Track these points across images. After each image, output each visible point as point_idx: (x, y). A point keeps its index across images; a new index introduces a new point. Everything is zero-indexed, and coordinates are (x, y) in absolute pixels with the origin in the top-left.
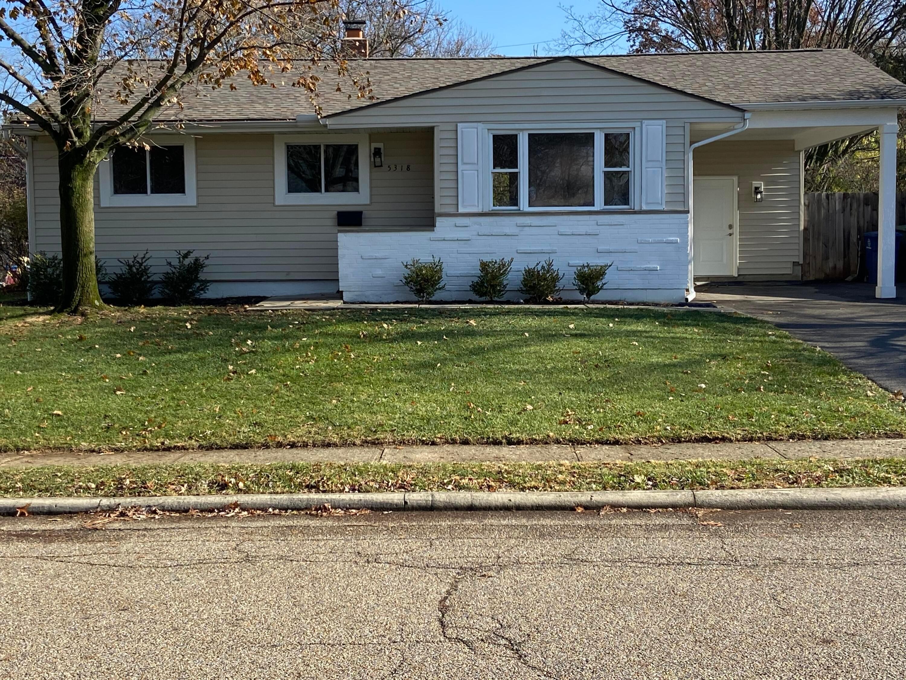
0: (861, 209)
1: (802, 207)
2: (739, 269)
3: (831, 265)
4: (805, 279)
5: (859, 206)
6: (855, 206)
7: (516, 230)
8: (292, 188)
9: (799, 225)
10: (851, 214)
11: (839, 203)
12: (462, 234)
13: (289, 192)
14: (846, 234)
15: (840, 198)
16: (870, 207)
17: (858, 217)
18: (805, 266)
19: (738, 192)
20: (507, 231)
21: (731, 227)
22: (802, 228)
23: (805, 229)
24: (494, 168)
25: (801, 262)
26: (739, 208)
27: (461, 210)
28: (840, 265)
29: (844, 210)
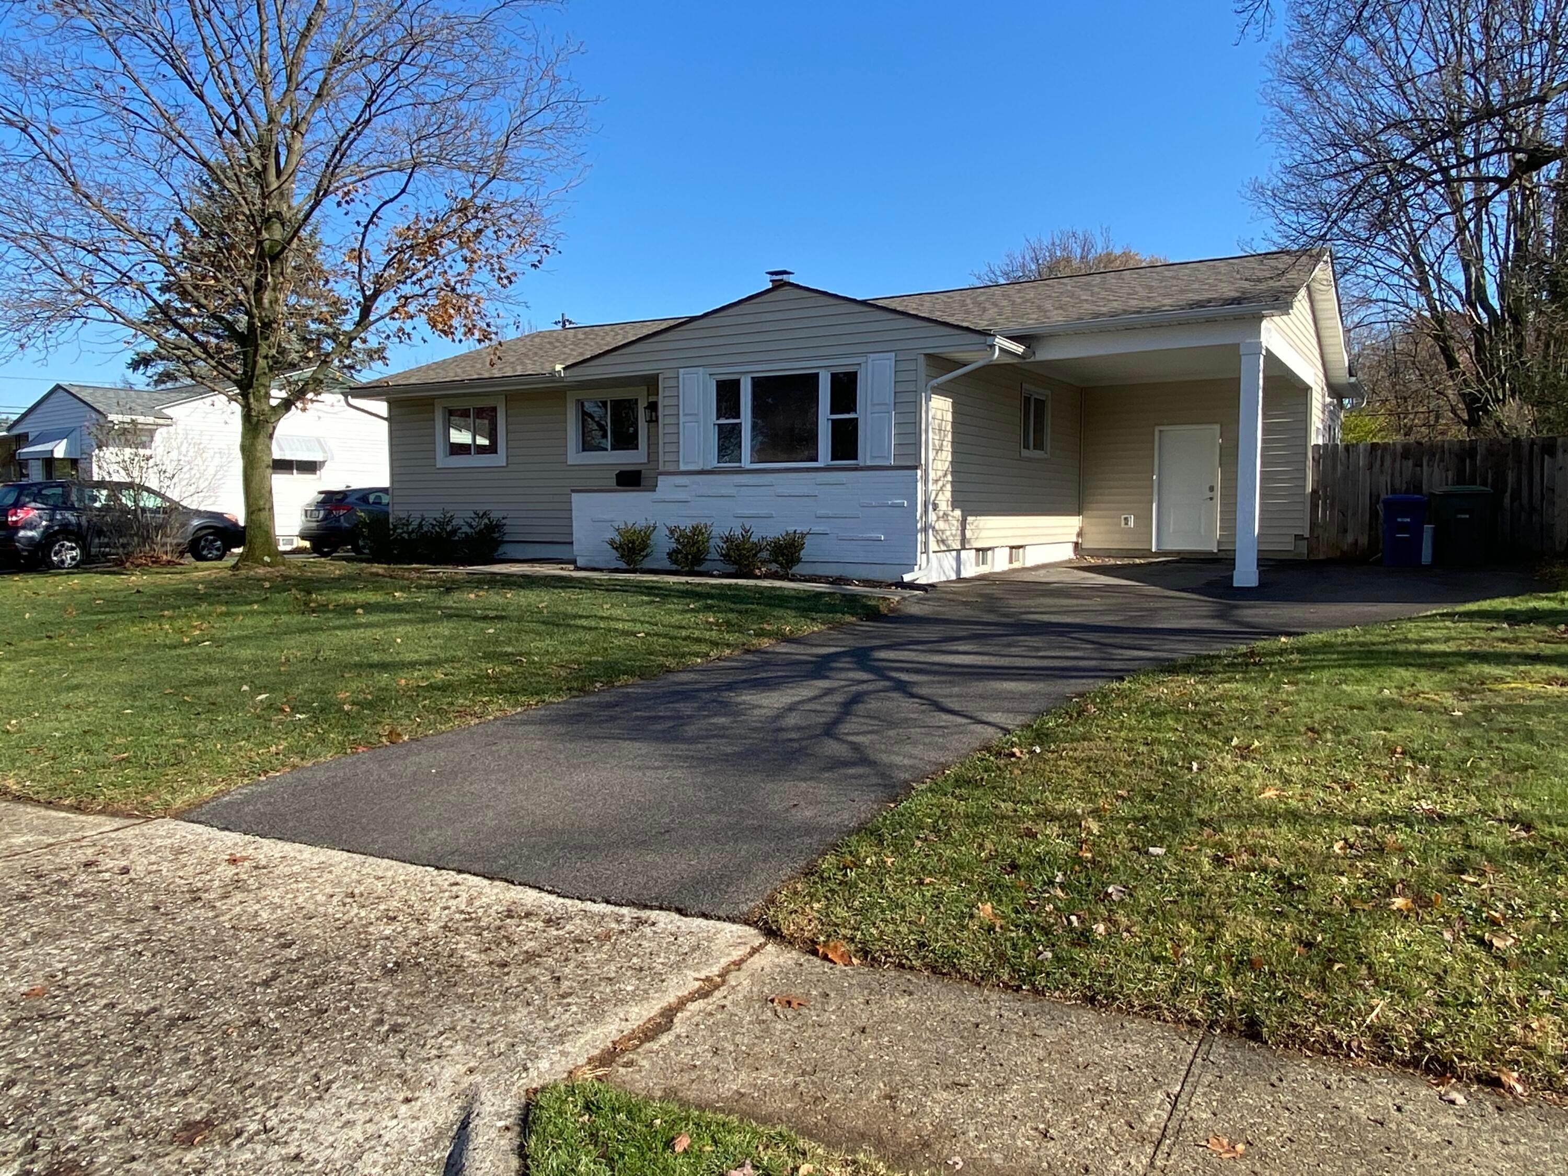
0: (1398, 465)
1: (1310, 463)
2: (1219, 542)
3: (1350, 539)
4: (1312, 557)
5: (1394, 461)
6: (1388, 463)
7: (733, 491)
8: (587, 446)
9: (1304, 486)
10: (1382, 472)
11: (1364, 457)
12: (682, 496)
13: (584, 450)
14: (1374, 498)
15: (1365, 450)
16: (1410, 463)
17: (1393, 475)
18: (1313, 540)
19: (1221, 446)
20: (724, 491)
21: (1212, 489)
22: (1309, 489)
23: (1314, 492)
24: (718, 419)
25: (1307, 535)
26: (1221, 465)
27: (683, 468)
28: (1364, 540)
29: (1371, 468)
